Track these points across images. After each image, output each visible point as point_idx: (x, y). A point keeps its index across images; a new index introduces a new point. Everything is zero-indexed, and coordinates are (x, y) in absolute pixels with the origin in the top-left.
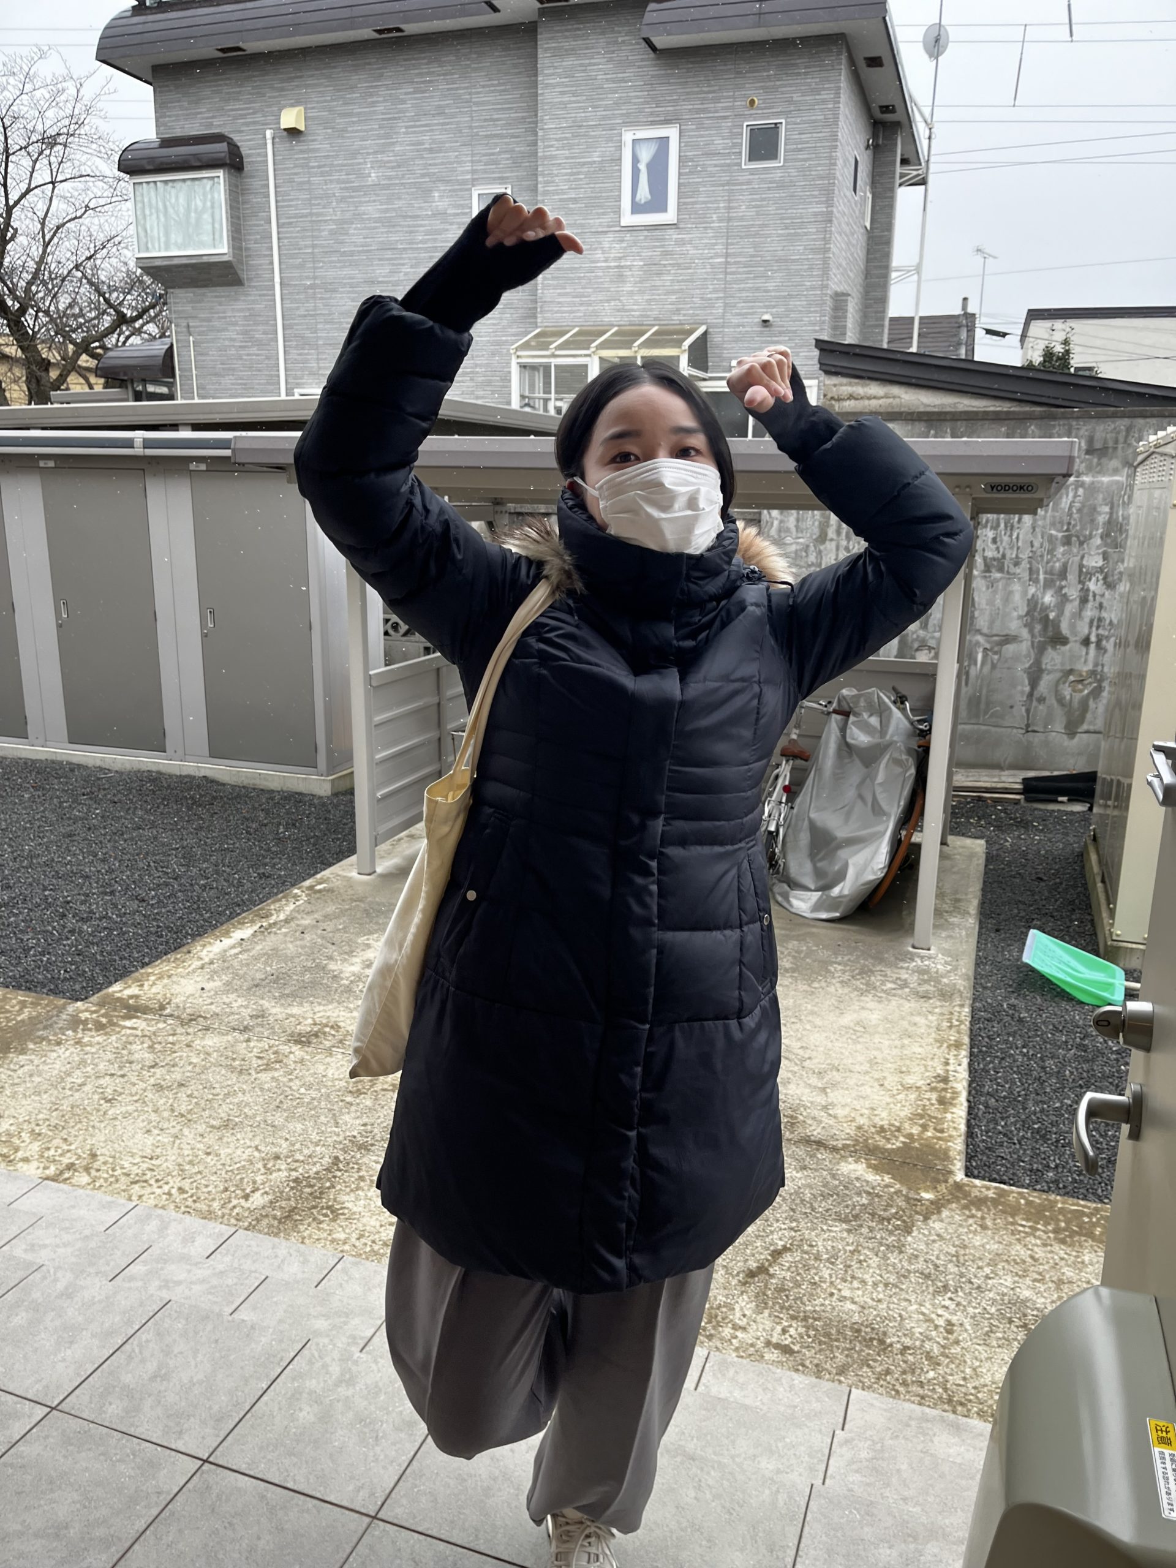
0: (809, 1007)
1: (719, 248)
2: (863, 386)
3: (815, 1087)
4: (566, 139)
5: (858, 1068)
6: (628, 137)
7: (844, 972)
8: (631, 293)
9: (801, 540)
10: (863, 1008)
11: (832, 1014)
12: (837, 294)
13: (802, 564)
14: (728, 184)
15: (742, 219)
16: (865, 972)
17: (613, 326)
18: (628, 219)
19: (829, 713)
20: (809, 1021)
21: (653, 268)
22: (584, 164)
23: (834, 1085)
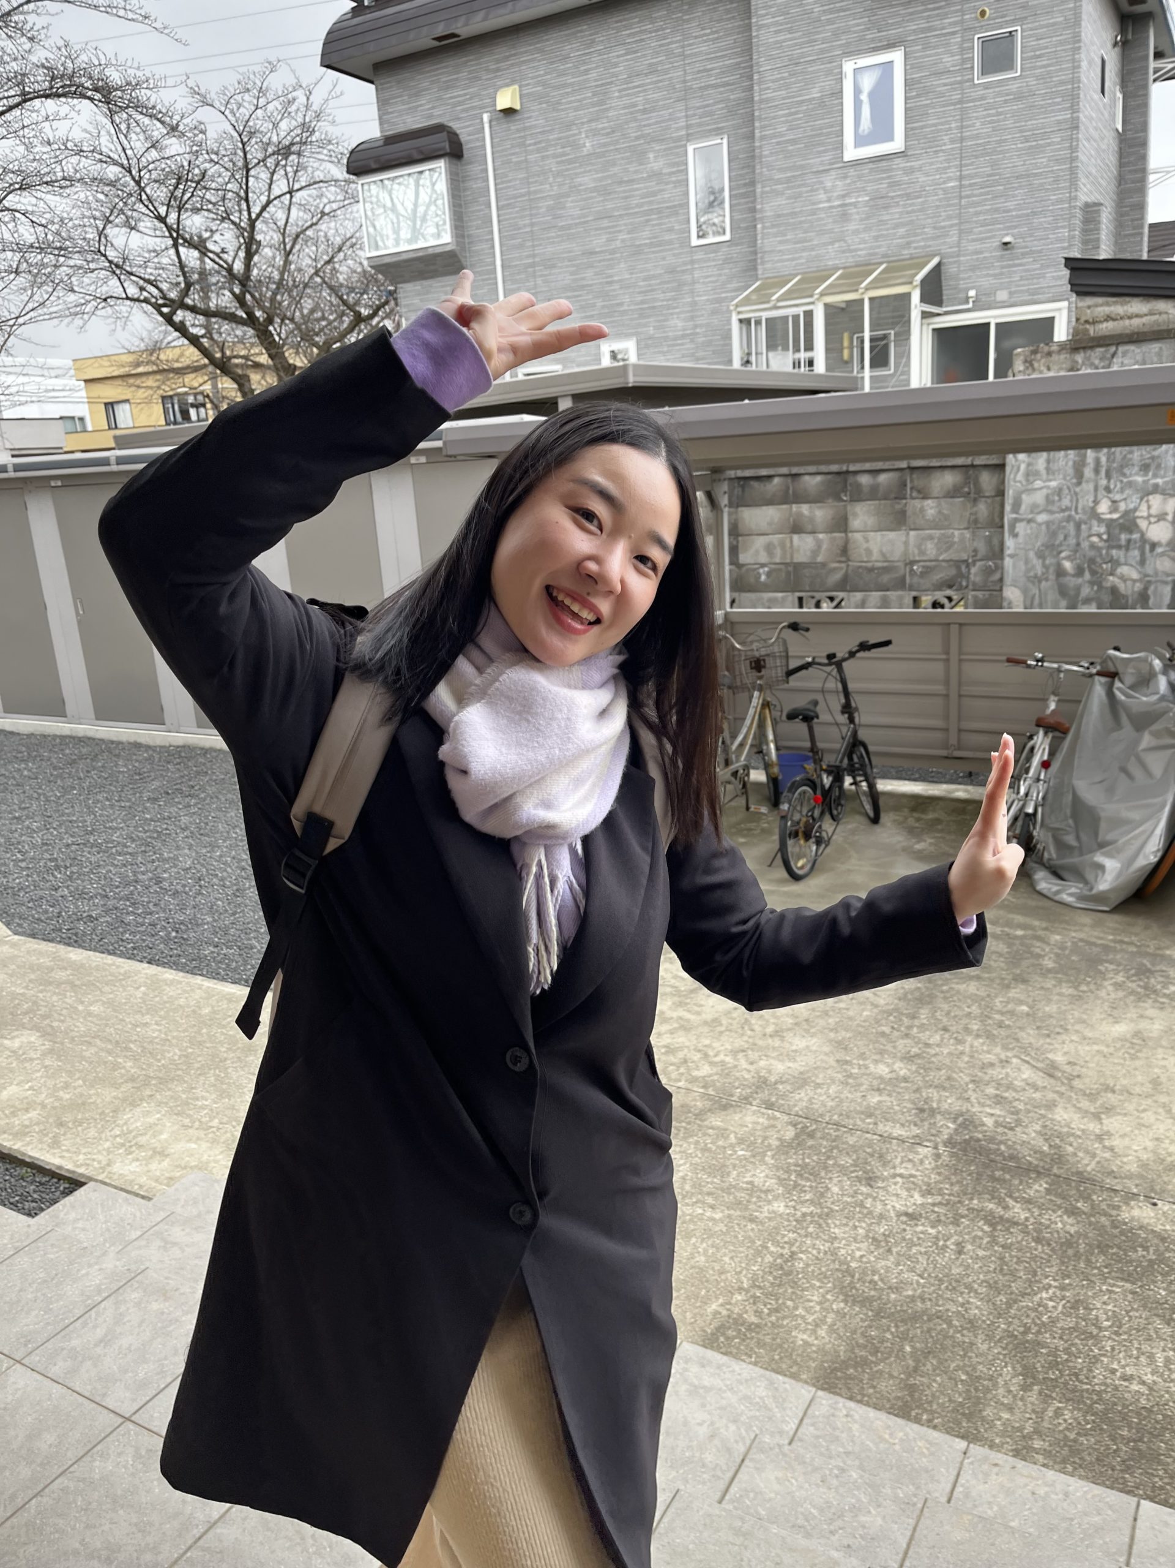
0: (1076, 1014)
1: (953, 172)
2: (1122, 305)
3: (1086, 1112)
4: (783, 78)
5: (1137, 1090)
6: (848, 67)
7: (1117, 972)
8: (856, 232)
9: (1053, 484)
10: (1142, 1016)
11: (1104, 1022)
12: (1087, 205)
13: (1055, 508)
14: (960, 102)
15: (977, 137)
16: (1143, 972)
17: (837, 269)
18: (851, 153)
19: (1091, 676)
20: (1077, 1031)
21: (880, 202)
22: (803, 101)
23: (1109, 1110)
